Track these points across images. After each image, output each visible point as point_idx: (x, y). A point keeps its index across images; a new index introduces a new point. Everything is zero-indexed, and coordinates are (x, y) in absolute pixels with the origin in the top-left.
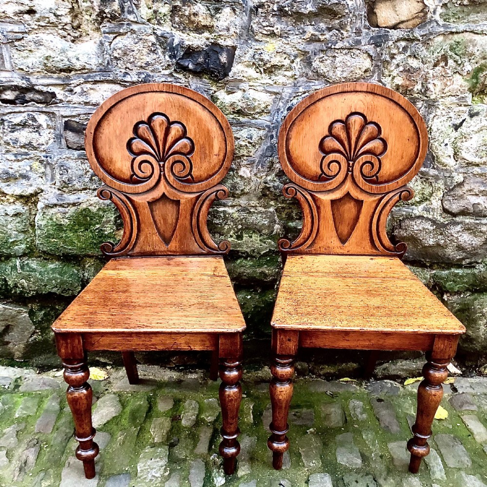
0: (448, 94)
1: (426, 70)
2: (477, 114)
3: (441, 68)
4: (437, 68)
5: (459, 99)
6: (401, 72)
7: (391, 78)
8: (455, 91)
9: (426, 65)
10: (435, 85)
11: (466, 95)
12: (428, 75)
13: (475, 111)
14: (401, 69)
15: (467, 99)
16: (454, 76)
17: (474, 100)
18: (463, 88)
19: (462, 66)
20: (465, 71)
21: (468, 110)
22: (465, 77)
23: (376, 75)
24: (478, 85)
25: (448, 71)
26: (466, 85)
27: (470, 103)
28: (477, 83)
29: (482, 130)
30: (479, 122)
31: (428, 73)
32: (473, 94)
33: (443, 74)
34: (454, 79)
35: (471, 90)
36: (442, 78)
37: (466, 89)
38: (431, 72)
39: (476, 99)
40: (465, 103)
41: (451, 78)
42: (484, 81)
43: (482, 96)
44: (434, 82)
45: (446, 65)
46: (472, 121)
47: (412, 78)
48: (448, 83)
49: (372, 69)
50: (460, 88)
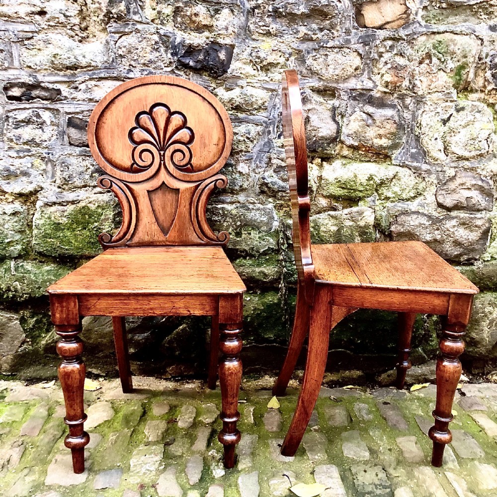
0: (435, 90)
1: (413, 68)
2: (463, 109)
3: (426, 66)
4: (422, 66)
5: (445, 95)
6: (389, 69)
7: (380, 75)
8: (441, 88)
9: (412, 63)
10: (421, 82)
11: (451, 91)
12: (414, 72)
13: (461, 106)
14: (389, 66)
15: (453, 95)
16: (439, 73)
17: (459, 97)
18: (448, 84)
19: (445, 64)
20: (449, 68)
21: (454, 105)
22: (449, 74)
23: (366, 72)
24: (462, 82)
25: (433, 68)
26: (451, 82)
27: (455, 98)
28: (460, 80)
29: (468, 125)
30: (465, 117)
31: (414, 70)
32: (457, 90)
33: (429, 70)
34: (439, 76)
35: (456, 87)
36: (428, 74)
37: (451, 85)
38: (417, 69)
39: (460, 95)
40: (451, 99)
41: (436, 75)
42: (467, 78)
43: (466, 93)
44: (420, 78)
45: (431, 62)
46: (459, 116)
47: (400, 75)
48: (434, 80)
49: (362, 67)
50: (445, 84)
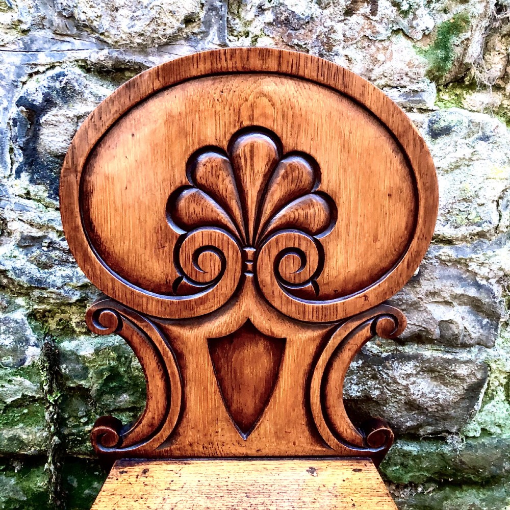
0: (383, 82)
1: (329, 23)
2: (447, 131)
3: (362, 20)
4: (353, 19)
5: (407, 94)
6: (270, 24)
7: (249, 39)
8: (396, 77)
9: (326, 12)
10: (349, 60)
11: (421, 85)
12: (332, 36)
13: (443, 124)
14: (269, 16)
15: (425, 96)
16: (393, 39)
17: (441, 100)
18: (414, 70)
19: (411, 16)
20: (419, 29)
21: (427, 121)
22: (419, 44)
23: (214, 31)
24: (449, 65)
25: (380, 28)
26: (424, 64)
27: (430, 105)
28: (446, 59)
29: (458, 167)
30: (451, 149)
31: (332, 30)
32: (438, 85)
33: (368, 33)
34: (394, 47)
35: (434, 76)
36: (366, 44)
37: (423, 71)
38: (339, 27)
39: (445, 96)
40: (419, 106)
41: (386, 44)
42: (464, 55)
43: (458, 91)
44: (347, 52)
45: (374, 12)
46: (437, 146)
47: (296, 41)
48: (381, 57)
49: (202, 15)
50: (407, 69)
